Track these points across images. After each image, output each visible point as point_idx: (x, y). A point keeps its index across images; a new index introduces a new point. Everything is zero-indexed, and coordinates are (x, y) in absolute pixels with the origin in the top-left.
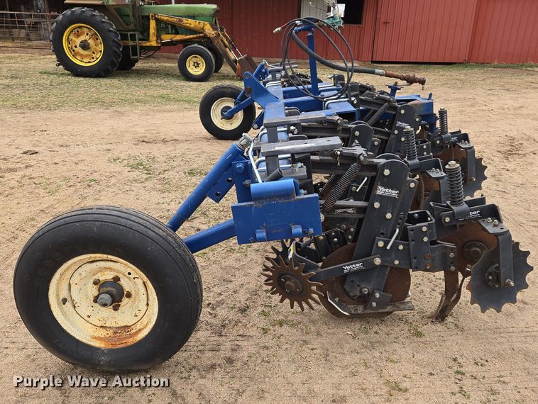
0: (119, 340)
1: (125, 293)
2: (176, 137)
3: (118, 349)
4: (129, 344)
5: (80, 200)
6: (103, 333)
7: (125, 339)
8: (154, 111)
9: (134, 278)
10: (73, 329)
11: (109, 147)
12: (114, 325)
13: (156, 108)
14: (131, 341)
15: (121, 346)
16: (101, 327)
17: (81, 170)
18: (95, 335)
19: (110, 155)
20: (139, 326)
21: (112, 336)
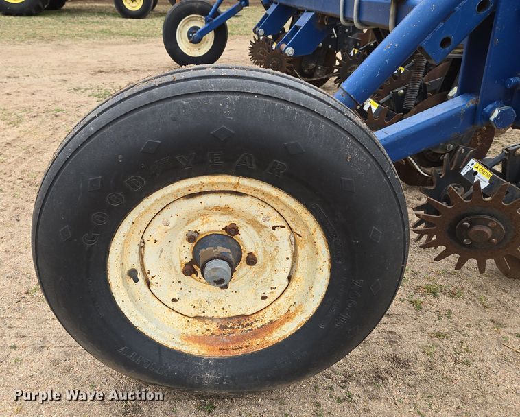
0: (233, 340)
1: (244, 255)
2: (136, 67)
3: (234, 359)
4: (255, 349)
5: (51, 132)
6: (200, 328)
7: (243, 338)
8: (100, 44)
9: (274, 228)
10: (150, 325)
11: (64, 77)
12: (221, 314)
13: (101, 42)
14: (257, 344)
15: (239, 352)
16: (195, 317)
17: (41, 100)
18: (186, 331)
19: (68, 85)
20: (269, 316)
21: (217, 333)
